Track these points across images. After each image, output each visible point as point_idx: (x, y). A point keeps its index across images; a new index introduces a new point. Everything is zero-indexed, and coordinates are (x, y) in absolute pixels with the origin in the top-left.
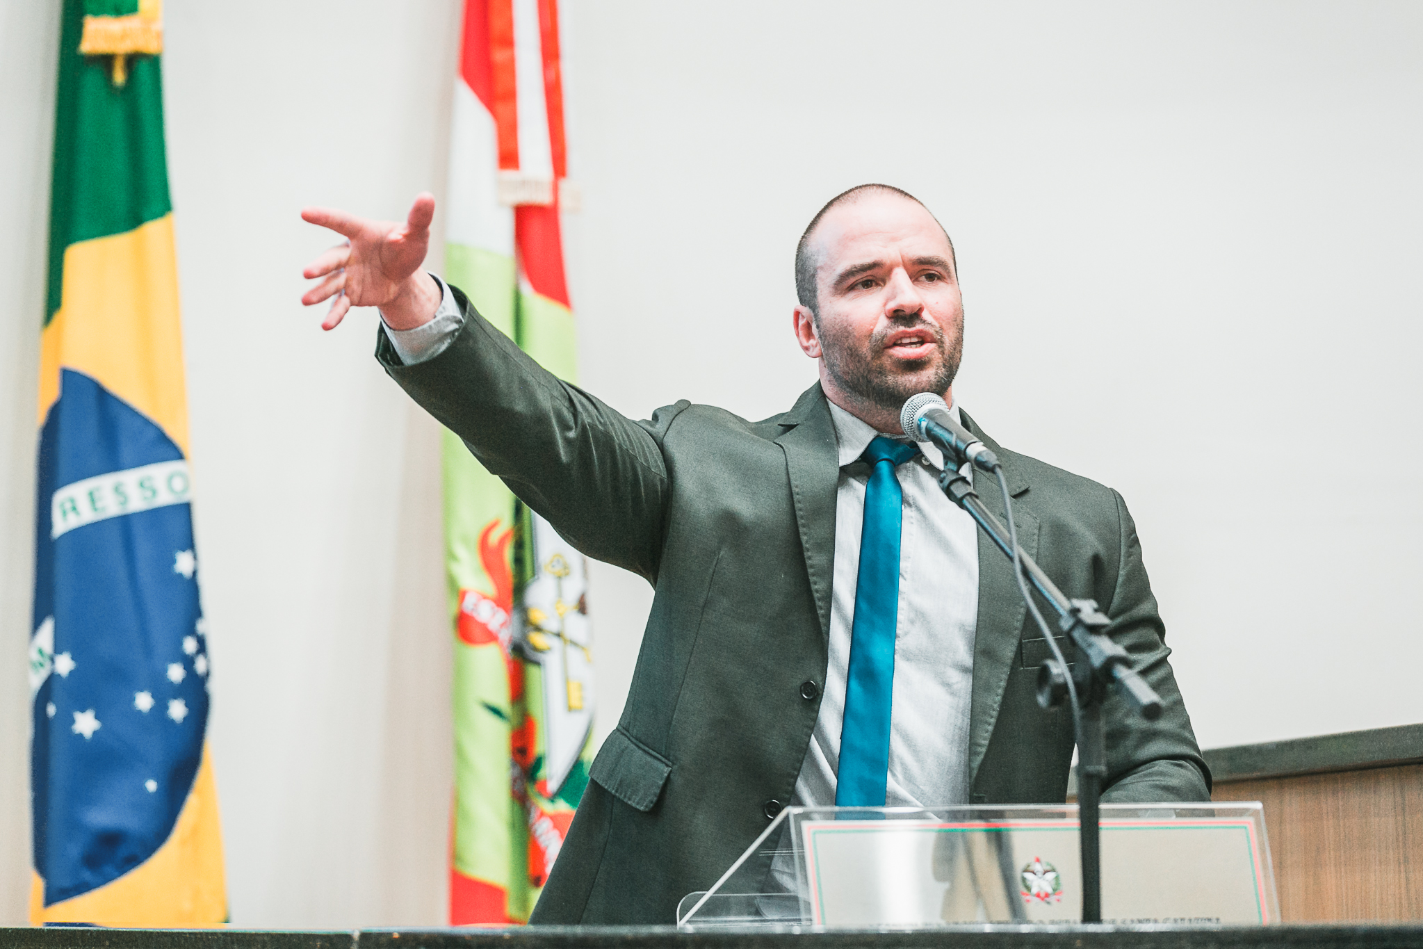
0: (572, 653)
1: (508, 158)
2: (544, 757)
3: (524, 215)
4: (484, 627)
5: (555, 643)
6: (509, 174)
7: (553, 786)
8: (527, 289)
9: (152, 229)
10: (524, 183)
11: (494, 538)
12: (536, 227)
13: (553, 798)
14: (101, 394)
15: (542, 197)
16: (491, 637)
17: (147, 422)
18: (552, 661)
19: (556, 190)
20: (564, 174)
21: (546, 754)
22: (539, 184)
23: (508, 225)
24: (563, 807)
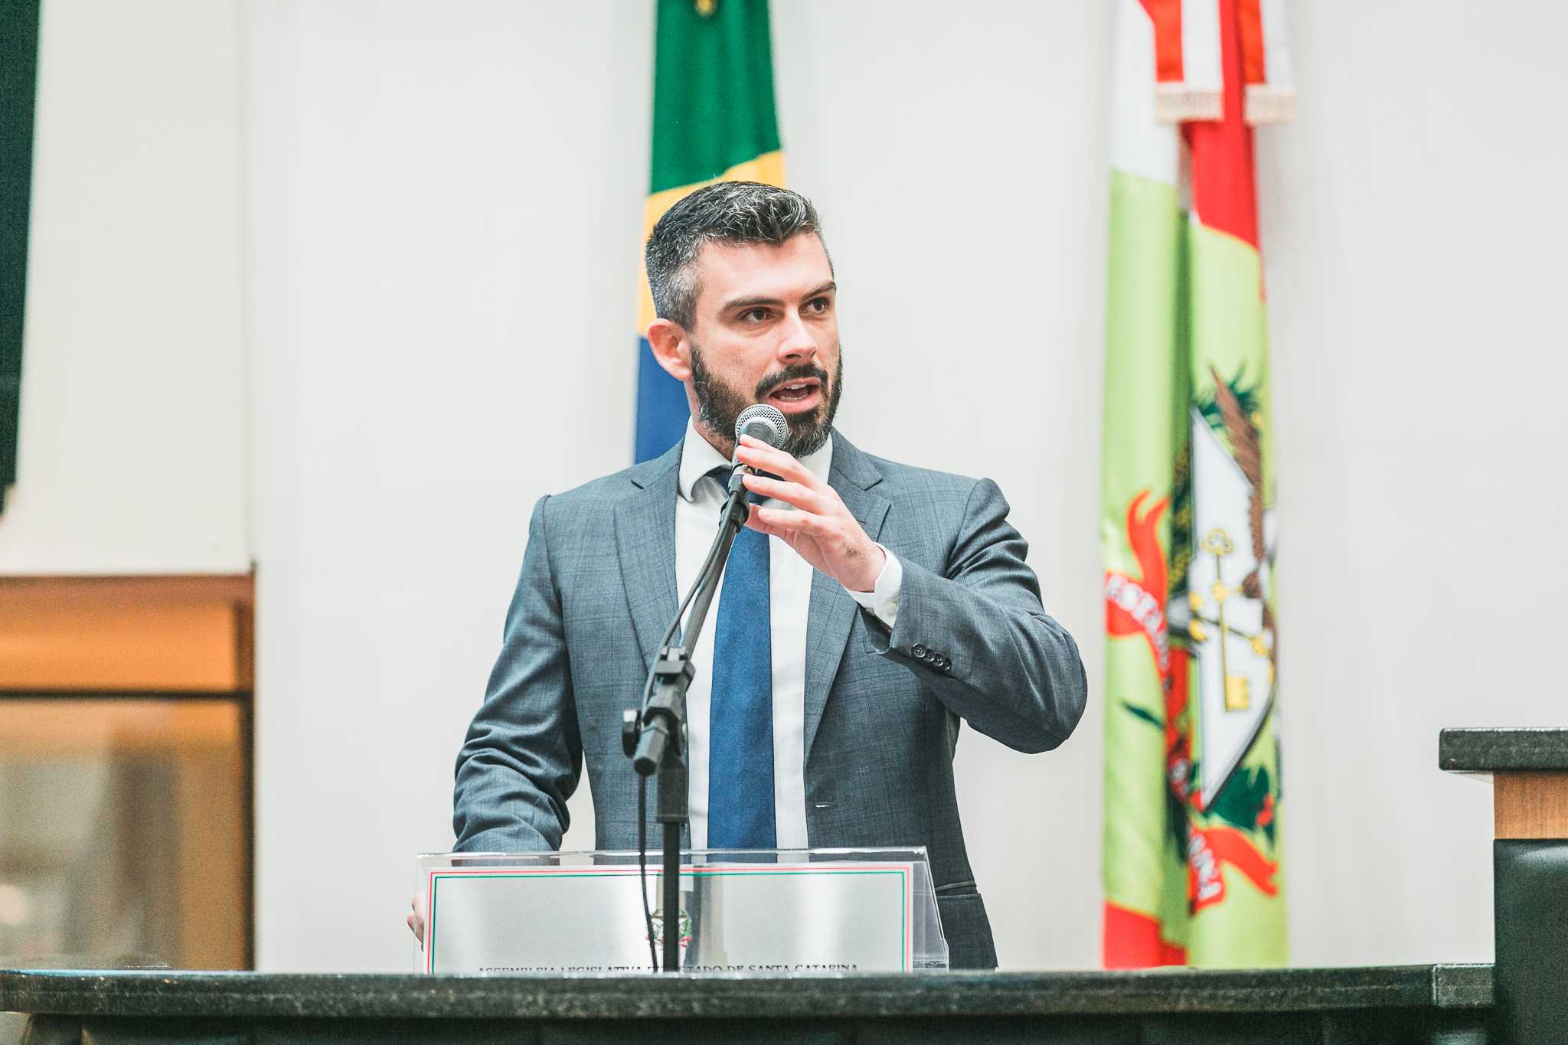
0: (1232, 642)
1: (1169, 68)
2: (1198, 764)
3: (1189, 131)
4: (1128, 615)
5: (1212, 632)
6: (1172, 88)
7: (1206, 798)
8: (1195, 220)
10: (1188, 97)
11: (1143, 511)
12: (1204, 146)
13: (1206, 812)
15: (1213, 110)
16: (1137, 627)
18: (1209, 654)
20: (1261, 79)
21: (1200, 761)
22: (1203, 95)
23: (1166, 148)
24: (1217, 822)
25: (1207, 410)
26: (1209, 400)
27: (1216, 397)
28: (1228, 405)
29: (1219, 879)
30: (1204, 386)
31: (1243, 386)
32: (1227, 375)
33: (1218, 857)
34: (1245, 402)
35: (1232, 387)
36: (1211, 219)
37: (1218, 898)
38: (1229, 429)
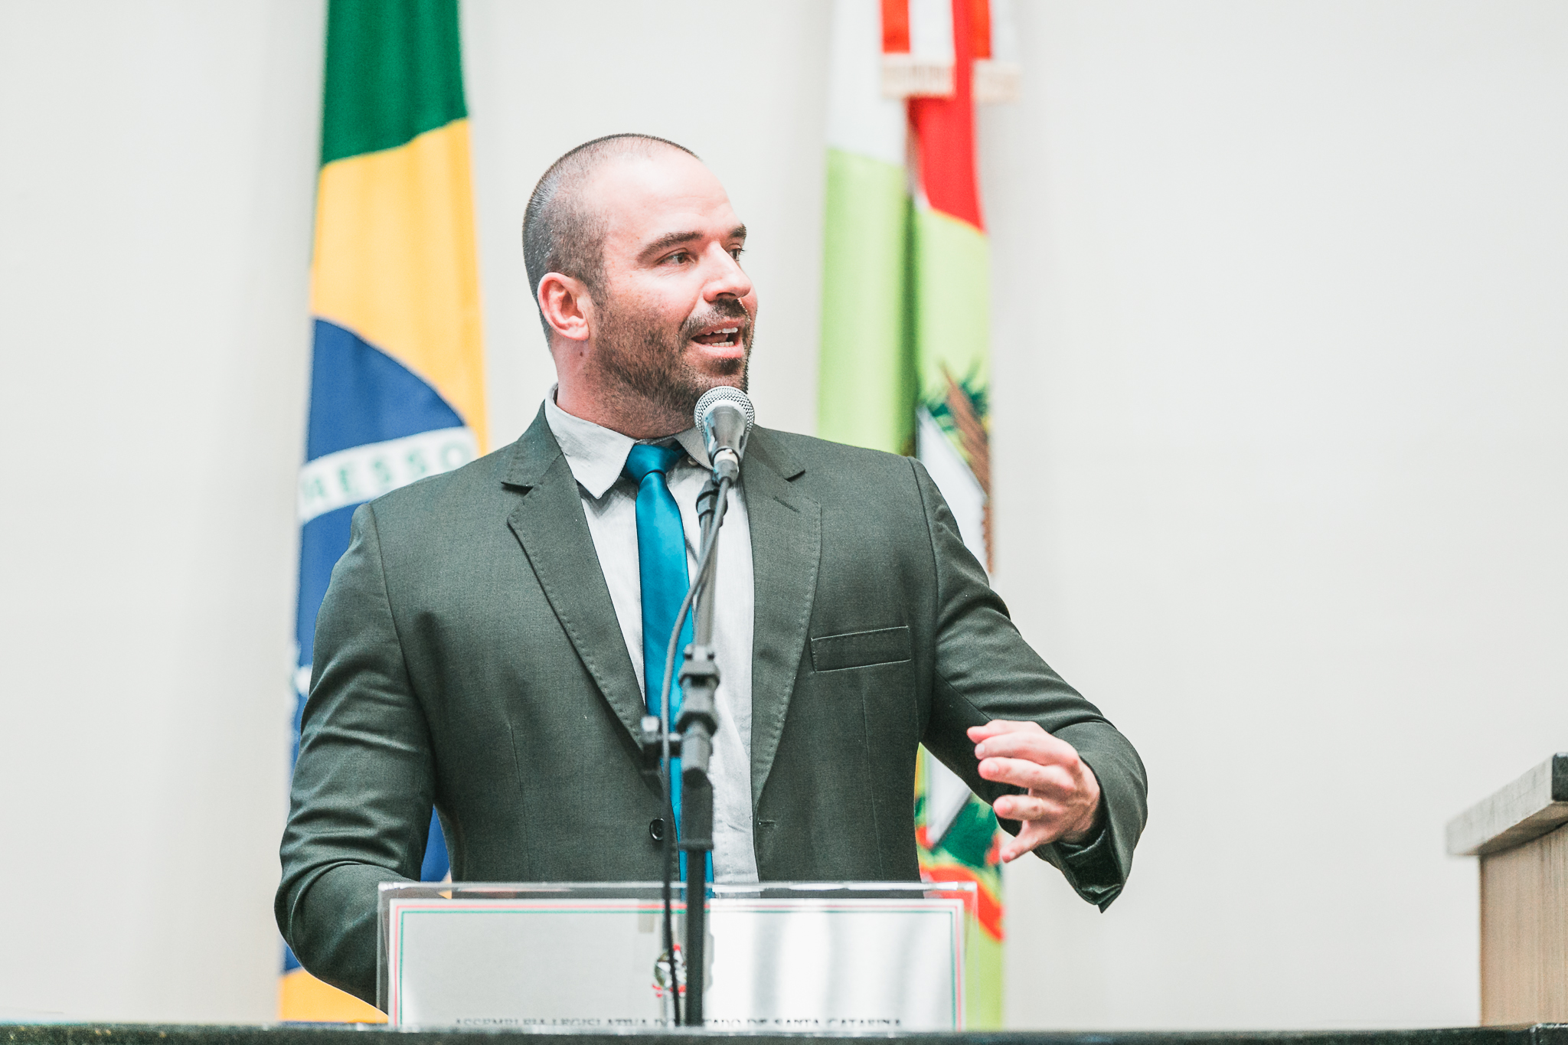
1: (896, 38)
2: (924, 799)
3: (917, 109)
6: (897, 59)
7: (934, 833)
8: (922, 204)
9: (431, 143)
10: (916, 70)
12: (933, 123)
13: (934, 849)
14: (359, 347)
15: (942, 86)
17: (419, 382)
19: (963, 75)
20: (987, 54)
21: (927, 796)
22: (935, 70)
23: (894, 123)
24: (946, 860)
25: (938, 411)
26: (940, 401)
27: (948, 398)
28: (960, 406)
30: (933, 386)
31: (976, 386)
32: (959, 373)
34: (977, 403)
35: (964, 387)
36: (939, 202)
38: (961, 431)
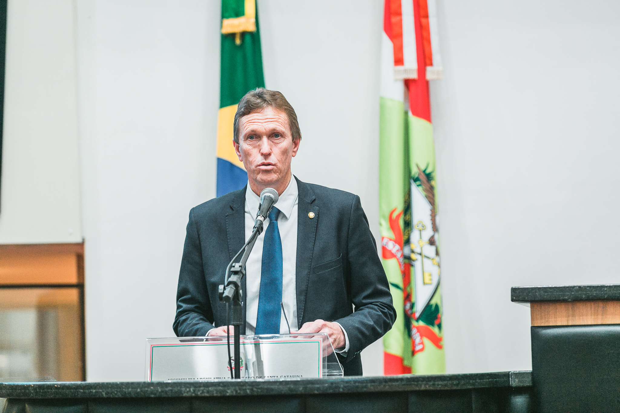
0: (425, 260)
1: (399, 61)
3: (407, 83)
4: (390, 251)
5: (419, 257)
6: (400, 68)
7: (417, 315)
8: (410, 114)
10: (406, 71)
11: (394, 215)
12: (413, 88)
13: (417, 320)
14: (231, 166)
15: (414, 75)
16: (393, 256)
18: (417, 265)
20: (431, 64)
22: (411, 70)
23: (400, 88)
24: (421, 323)
25: (416, 180)
26: (416, 176)
28: (423, 178)
29: (422, 343)
30: (415, 171)
31: (428, 171)
32: (423, 168)
33: (421, 336)
34: (429, 177)
35: (424, 171)
36: (415, 113)
37: (422, 350)
38: (423, 186)
